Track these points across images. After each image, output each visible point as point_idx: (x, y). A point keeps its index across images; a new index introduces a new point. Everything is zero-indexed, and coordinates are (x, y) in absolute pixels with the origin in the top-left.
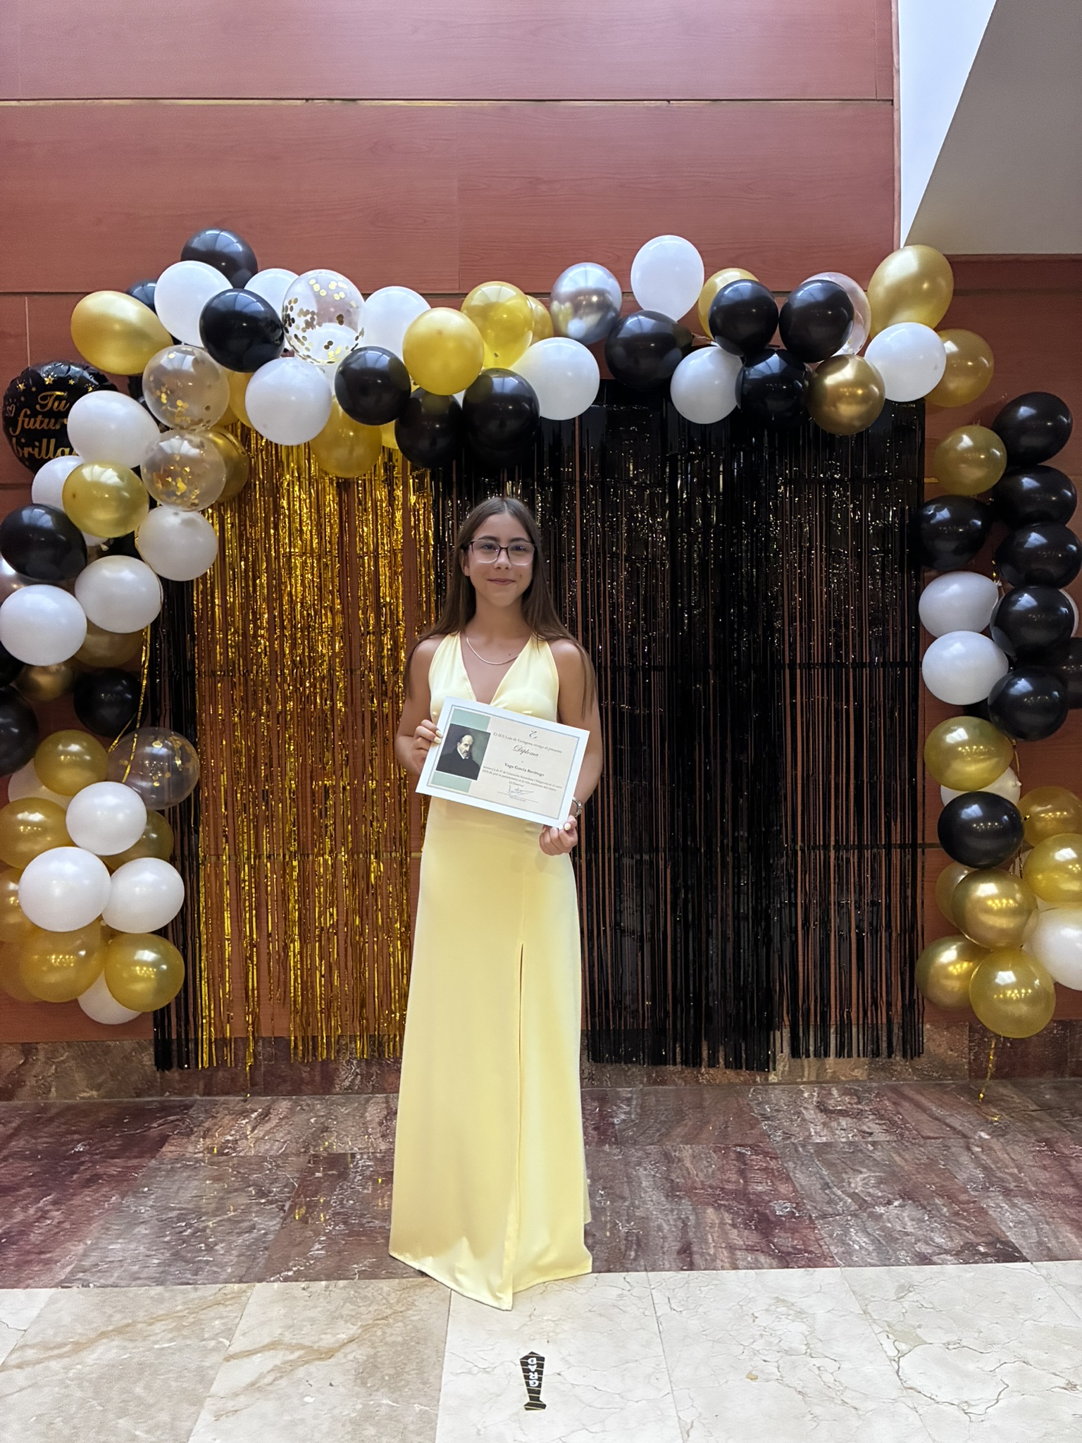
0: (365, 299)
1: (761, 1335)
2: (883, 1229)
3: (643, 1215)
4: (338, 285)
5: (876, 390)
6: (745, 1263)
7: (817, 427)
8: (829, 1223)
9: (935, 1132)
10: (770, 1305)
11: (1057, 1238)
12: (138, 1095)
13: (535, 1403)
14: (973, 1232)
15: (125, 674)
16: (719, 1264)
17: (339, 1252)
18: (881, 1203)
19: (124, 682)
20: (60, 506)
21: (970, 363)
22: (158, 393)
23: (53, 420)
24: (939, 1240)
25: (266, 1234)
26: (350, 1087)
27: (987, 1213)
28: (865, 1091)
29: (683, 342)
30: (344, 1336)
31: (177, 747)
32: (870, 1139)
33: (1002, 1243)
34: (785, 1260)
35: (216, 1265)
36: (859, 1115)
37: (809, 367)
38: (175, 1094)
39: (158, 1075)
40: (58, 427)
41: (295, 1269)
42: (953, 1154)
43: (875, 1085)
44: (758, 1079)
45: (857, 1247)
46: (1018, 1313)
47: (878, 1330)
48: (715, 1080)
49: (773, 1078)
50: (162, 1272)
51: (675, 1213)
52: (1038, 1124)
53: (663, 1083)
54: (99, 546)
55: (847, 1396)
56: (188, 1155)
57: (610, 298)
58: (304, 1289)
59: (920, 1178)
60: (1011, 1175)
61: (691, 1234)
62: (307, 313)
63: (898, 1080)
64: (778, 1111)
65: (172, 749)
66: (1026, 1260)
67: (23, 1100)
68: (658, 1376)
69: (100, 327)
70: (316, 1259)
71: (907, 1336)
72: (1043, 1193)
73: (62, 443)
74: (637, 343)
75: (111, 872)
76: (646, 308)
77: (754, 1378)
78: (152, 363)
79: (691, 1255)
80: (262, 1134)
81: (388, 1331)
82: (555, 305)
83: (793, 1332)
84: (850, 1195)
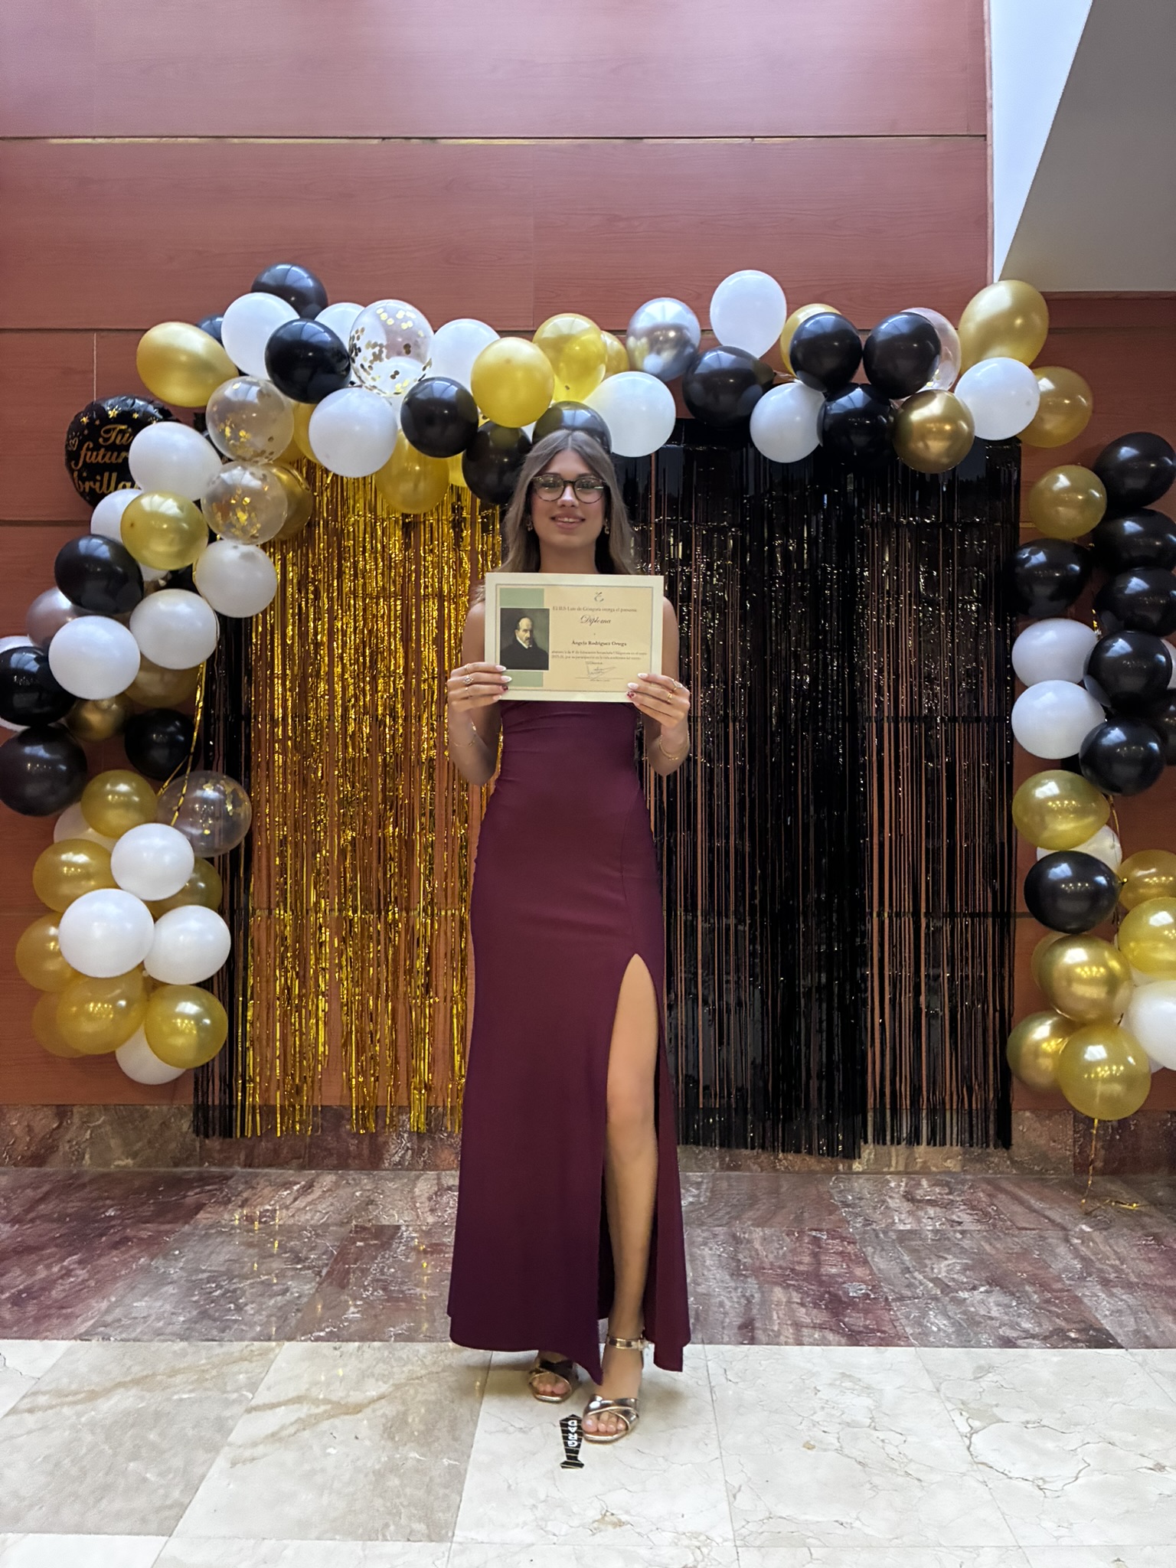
0: (435, 332)
1: (823, 1408)
2: (964, 1313)
3: (704, 1291)
4: (406, 315)
5: (965, 426)
6: (811, 1340)
7: (905, 468)
8: (907, 1305)
9: (1029, 1222)
10: (836, 1380)
11: (1157, 1327)
12: (176, 1165)
13: (572, 1460)
14: (1065, 1319)
15: (178, 715)
16: (782, 1339)
17: (376, 1316)
18: (966, 1289)
19: (178, 723)
20: (119, 539)
21: (1067, 402)
22: (222, 426)
23: (115, 454)
24: (1027, 1325)
25: (299, 1297)
26: (399, 1163)
27: (1081, 1302)
28: (957, 1183)
29: (764, 380)
30: (374, 1393)
31: (229, 790)
32: (959, 1228)
33: (1097, 1330)
34: (855, 1338)
35: (246, 1325)
36: (948, 1205)
37: (896, 404)
38: (215, 1165)
39: (198, 1144)
40: (120, 460)
41: (327, 1330)
42: (1050, 1245)
43: (968, 1177)
44: (841, 1167)
45: (935, 1329)
46: (1108, 1397)
47: (950, 1406)
48: (793, 1167)
49: (857, 1166)
50: (188, 1329)
51: (740, 1290)
52: (1146, 1220)
53: (737, 1168)
54: (157, 582)
55: (912, 1469)
56: (223, 1222)
57: (689, 334)
58: (335, 1349)
59: (1010, 1266)
60: (1112, 1266)
61: (755, 1311)
62: (375, 345)
63: (995, 1173)
64: (860, 1199)
65: (223, 793)
66: (1121, 1347)
67: (55, 1167)
68: (707, 1441)
69: (166, 358)
70: (350, 1321)
71: (982, 1415)
72: (1145, 1284)
73: (123, 476)
74: (716, 380)
75: (155, 920)
76: (725, 344)
77: (811, 1447)
78: (216, 395)
79: (753, 1330)
80: (303, 1204)
81: (421, 1390)
82: (631, 341)
83: (858, 1406)
84: (931, 1280)
